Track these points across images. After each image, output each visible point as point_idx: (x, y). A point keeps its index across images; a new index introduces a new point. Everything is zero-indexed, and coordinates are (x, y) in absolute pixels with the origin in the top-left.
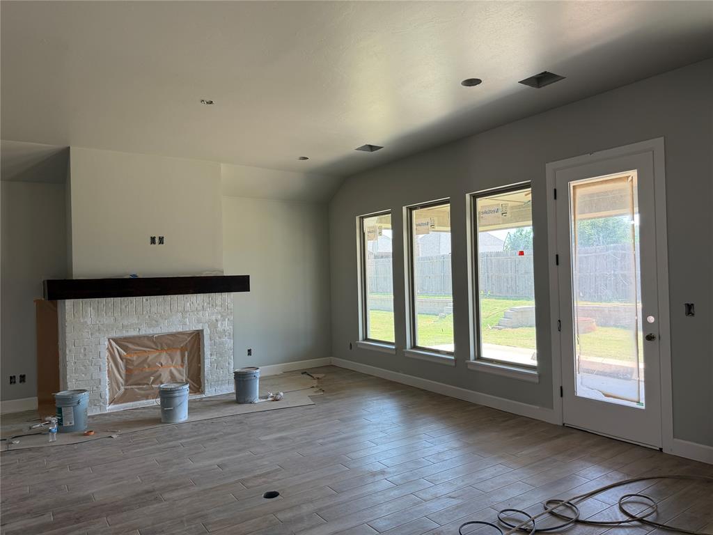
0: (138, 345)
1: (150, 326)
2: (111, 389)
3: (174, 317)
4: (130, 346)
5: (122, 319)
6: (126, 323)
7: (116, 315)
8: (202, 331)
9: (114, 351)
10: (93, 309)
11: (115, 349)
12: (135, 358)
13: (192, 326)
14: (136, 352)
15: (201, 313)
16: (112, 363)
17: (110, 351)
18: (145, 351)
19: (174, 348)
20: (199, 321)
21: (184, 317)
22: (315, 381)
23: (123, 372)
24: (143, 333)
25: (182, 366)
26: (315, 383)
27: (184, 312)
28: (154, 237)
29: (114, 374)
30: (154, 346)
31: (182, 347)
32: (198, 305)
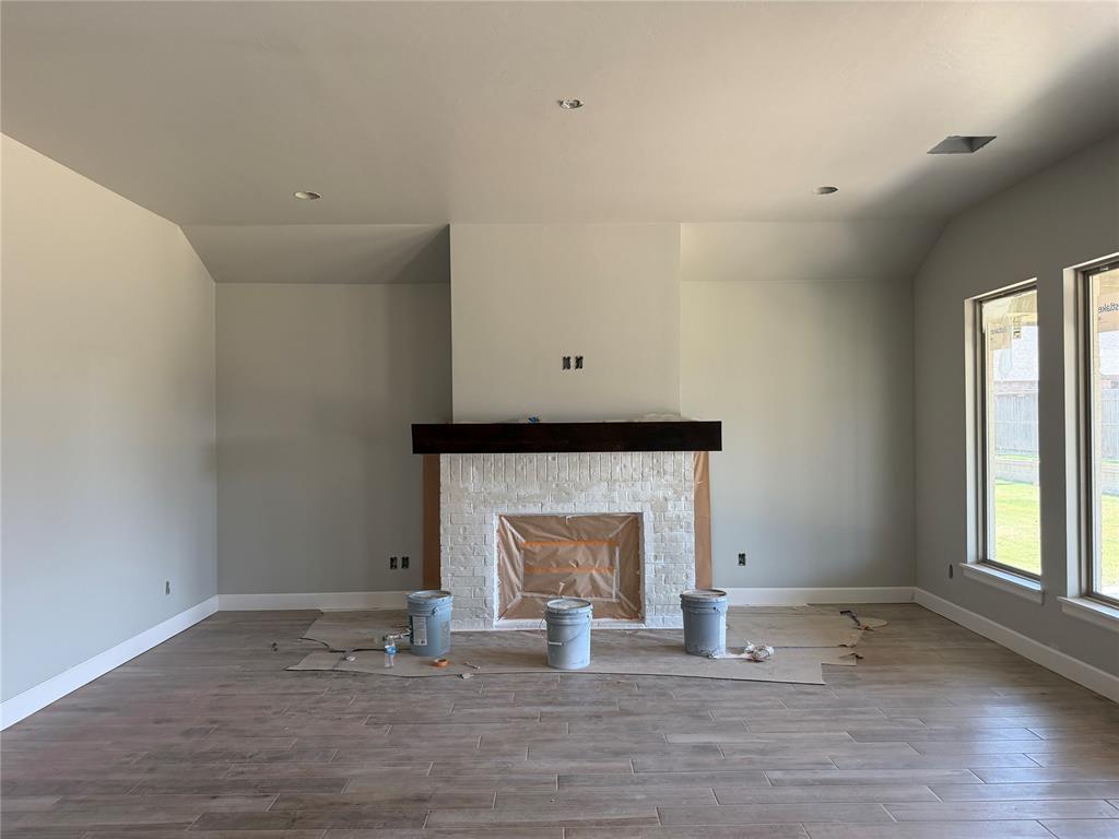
0: (543, 529)
1: (558, 500)
2: (502, 595)
3: (595, 488)
4: (531, 530)
5: (517, 487)
6: (522, 493)
7: (508, 480)
8: (642, 514)
9: (506, 534)
10: (477, 468)
11: (509, 533)
12: (537, 548)
13: (625, 507)
14: (539, 539)
15: (638, 484)
16: (504, 554)
17: (501, 536)
18: (553, 540)
19: (599, 540)
20: (635, 499)
21: (611, 490)
22: (857, 634)
23: (521, 569)
24: (547, 510)
25: (611, 571)
26: (855, 636)
27: (611, 481)
28: (569, 358)
29: (506, 570)
30: (566, 533)
31: (611, 539)
32: (635, 469)
